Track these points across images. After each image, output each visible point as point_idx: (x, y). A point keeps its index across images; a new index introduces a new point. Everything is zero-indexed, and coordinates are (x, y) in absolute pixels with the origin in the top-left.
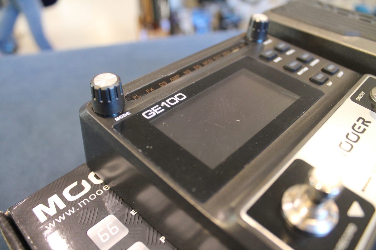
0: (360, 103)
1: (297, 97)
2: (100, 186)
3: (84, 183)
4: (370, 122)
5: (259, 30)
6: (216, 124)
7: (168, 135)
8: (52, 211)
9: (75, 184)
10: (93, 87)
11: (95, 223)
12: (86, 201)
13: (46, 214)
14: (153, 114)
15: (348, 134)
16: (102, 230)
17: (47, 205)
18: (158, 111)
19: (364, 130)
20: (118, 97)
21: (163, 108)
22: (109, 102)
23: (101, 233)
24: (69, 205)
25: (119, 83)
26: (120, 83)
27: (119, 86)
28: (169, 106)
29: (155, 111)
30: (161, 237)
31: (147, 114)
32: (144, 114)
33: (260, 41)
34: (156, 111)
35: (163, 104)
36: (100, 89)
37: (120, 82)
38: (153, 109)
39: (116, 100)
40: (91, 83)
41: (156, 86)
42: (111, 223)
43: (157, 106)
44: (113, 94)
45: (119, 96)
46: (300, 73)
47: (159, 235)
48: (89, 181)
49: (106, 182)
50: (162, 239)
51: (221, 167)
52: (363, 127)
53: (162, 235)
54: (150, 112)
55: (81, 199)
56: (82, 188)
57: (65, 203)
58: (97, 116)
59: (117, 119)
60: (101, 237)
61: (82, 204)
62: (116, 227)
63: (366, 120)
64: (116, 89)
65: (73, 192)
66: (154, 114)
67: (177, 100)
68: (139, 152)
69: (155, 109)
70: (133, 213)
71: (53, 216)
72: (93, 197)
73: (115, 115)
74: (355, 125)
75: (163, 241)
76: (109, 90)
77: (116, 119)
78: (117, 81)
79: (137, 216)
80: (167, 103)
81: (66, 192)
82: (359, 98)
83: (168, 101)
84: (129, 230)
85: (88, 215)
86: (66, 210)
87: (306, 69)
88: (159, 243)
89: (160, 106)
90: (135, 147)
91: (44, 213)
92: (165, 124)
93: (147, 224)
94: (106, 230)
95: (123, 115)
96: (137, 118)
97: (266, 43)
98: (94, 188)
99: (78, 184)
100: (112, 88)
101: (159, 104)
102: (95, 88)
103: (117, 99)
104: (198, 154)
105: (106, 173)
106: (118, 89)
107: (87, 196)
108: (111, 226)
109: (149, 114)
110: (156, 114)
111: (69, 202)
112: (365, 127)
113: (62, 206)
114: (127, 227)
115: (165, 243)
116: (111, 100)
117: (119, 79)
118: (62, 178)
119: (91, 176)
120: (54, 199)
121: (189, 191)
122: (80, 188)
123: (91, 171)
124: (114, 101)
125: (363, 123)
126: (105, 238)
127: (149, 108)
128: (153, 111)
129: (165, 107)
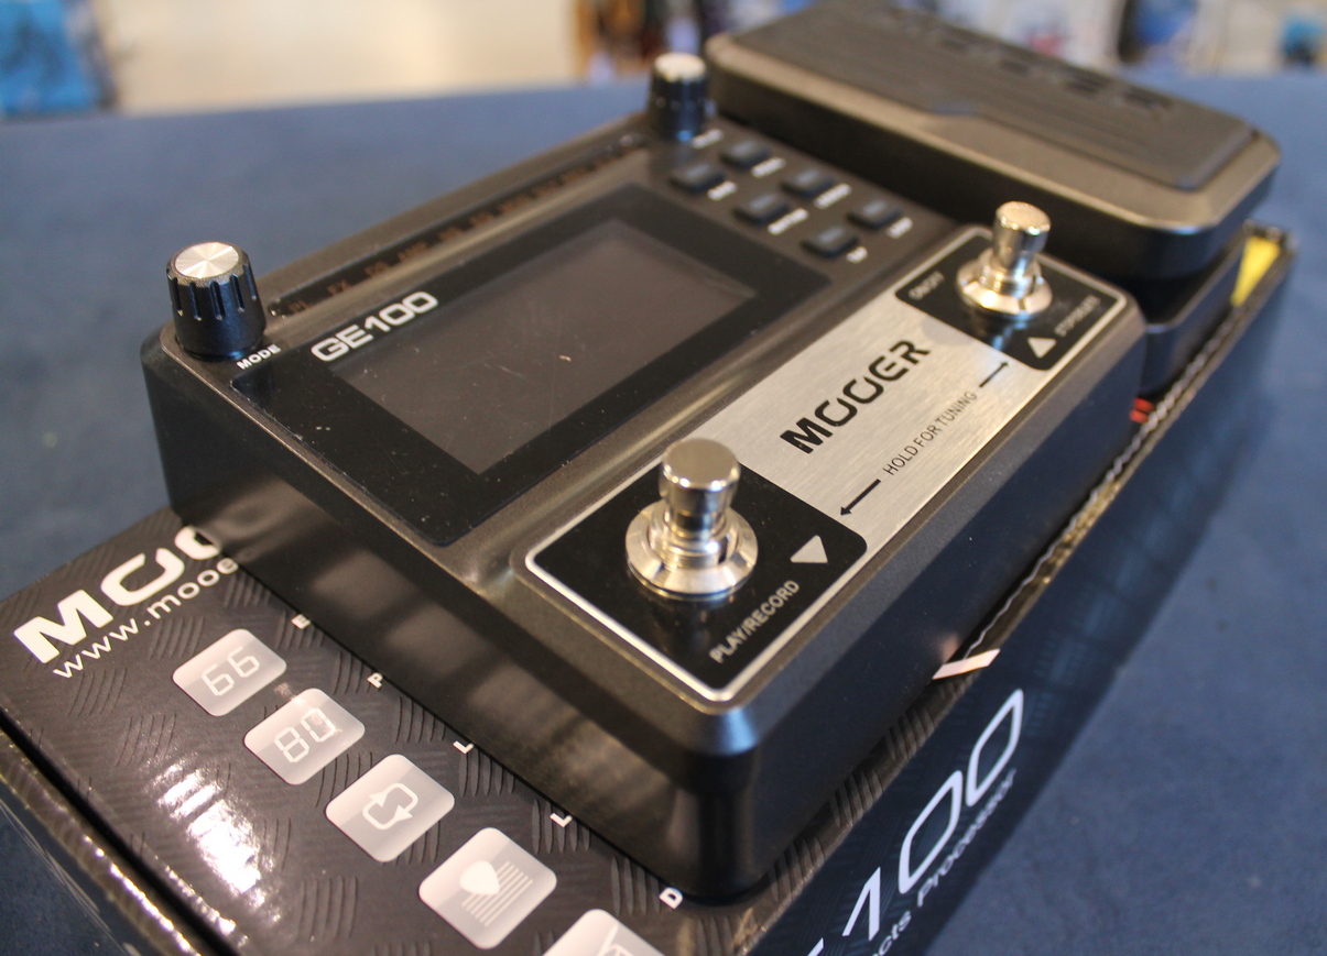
0: (919, 304)
1: (748, 293)
2: (211, 563)
3: (164, 557)
4: (925, 353)
5: (675, 105)
6: (504, 369)
7: (374, 399)
8: (73, 633)
9: (138, 562)
10: (176, 280)
11: (196, 653)
12: (169, 603)
13: (55, 642)
14: (340, 349)
15: (854, 382)
16: (214, 667)
17: (58, 620)
18: (355, 340)
19: (904, 371)
20: (242, 306)
21: (368, 332)
22: (220, 318)
23: (212, 676)
24: (120, 614)
25: (244, 267)
26: (248, 270)
27: (244, 276)
28: (385, 328)
29: (347, 340)
30: (372, 674)
31: (325, 351)
32: (316, 350)
33: (684, 135)
34: (349, 341)
35: (370, 322)
36: (193, 284)
37: (247, 265)
38: (341, 335)
39: (237, 312)
40: (168, 271)
41: (356, 275)
42: (240, 649)
43: (355, 327)
44: (225, 295)
45: (245, 304)
46: (777, 228)
47: (367, 669)
48: (178, 553)
49: (226, 553)
50: (376, 680)
51: (501, 468)
52: (902, 363)
53: (374, 670)
54: (332, 345)
55: (157, 597)
56: (159, 571)
57: (109, 611)
58: (191, 360)
59: (244, 364)
60: (211, 685)
61: (159, 610)
62: (253, 660)
63: (918, 347)
64: (234, 281)
65: (131, 583)
66: (345, 349)
67: (409, 309)
68: (296, 439)
69: (347, 336)
70: (300, 622)
71: (77, 644)
72: (189, 591)
73: (236, 354)
74: (881, 359)
75: (378, 685)
76: (215, 285)
77: (239, 364)
78: (239, 263)
79: (313, 629)
80: (384, 320)
81: (112, 585)
82: (920, 292)
83: (384, 314)
84: (288, 665)
85: (177, 635)
86: (112, 627)
87: (799, 215)
88: (366, 688)
89: (362, 326)
90: (287, 429)
91: (49, 638)
92: (369, 372)
93: (336, 646)
94: (225, 668)
95: (260, 353)
96: (298, 358)
97: (701, 141)
98: (193, 568)
99: (147, 561)
100: (223, 282)
101: (360, 322)
102: (180, 281)
103: (241, 309)
104: (446, 442)
105: (228, 527)
106: (241, 284)
107: (172, 589)
108: (237, 658)
109: (331, 349)
110: (350, 347)
111: (121, 607)
112: (907, 364)
113: (100, 617)
114: (284, 657)
115: (380, 688)
116: (223, 313)
117: (244, 257)
118: (98, 548)
119: (186, 539)
120: (77, 604)
121: (413, 522)
122: (152, 570)
123: (185, 524)
124: (231, 317)
125: (906, 356)
126: (220, 686)
127: (332, 334)
128: (340, 341)
129: (375, 331)
